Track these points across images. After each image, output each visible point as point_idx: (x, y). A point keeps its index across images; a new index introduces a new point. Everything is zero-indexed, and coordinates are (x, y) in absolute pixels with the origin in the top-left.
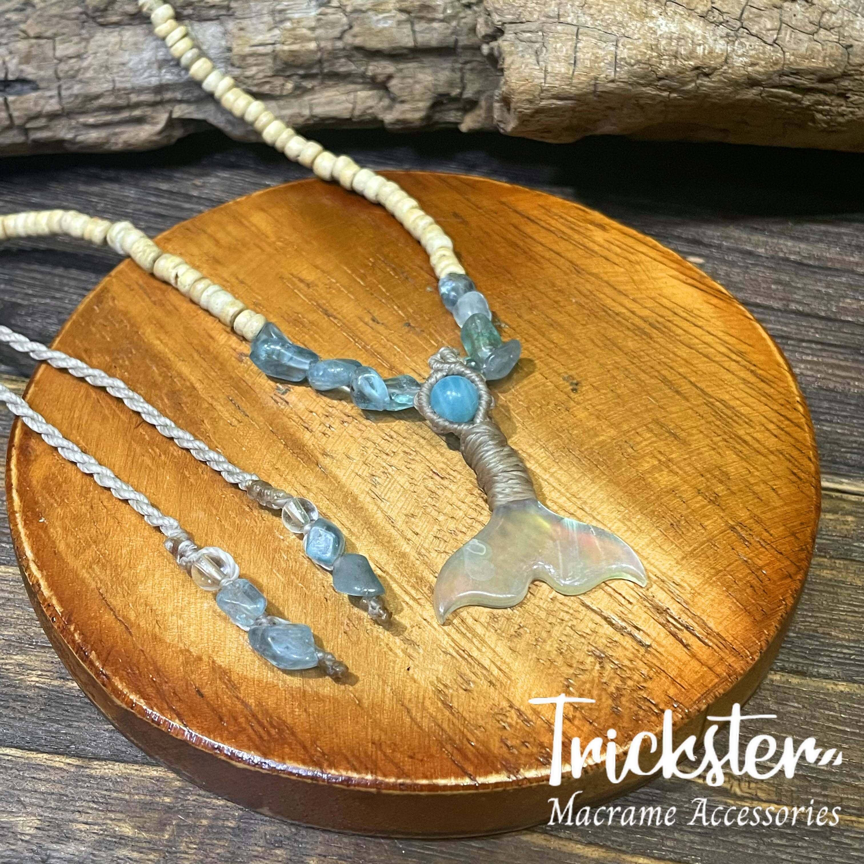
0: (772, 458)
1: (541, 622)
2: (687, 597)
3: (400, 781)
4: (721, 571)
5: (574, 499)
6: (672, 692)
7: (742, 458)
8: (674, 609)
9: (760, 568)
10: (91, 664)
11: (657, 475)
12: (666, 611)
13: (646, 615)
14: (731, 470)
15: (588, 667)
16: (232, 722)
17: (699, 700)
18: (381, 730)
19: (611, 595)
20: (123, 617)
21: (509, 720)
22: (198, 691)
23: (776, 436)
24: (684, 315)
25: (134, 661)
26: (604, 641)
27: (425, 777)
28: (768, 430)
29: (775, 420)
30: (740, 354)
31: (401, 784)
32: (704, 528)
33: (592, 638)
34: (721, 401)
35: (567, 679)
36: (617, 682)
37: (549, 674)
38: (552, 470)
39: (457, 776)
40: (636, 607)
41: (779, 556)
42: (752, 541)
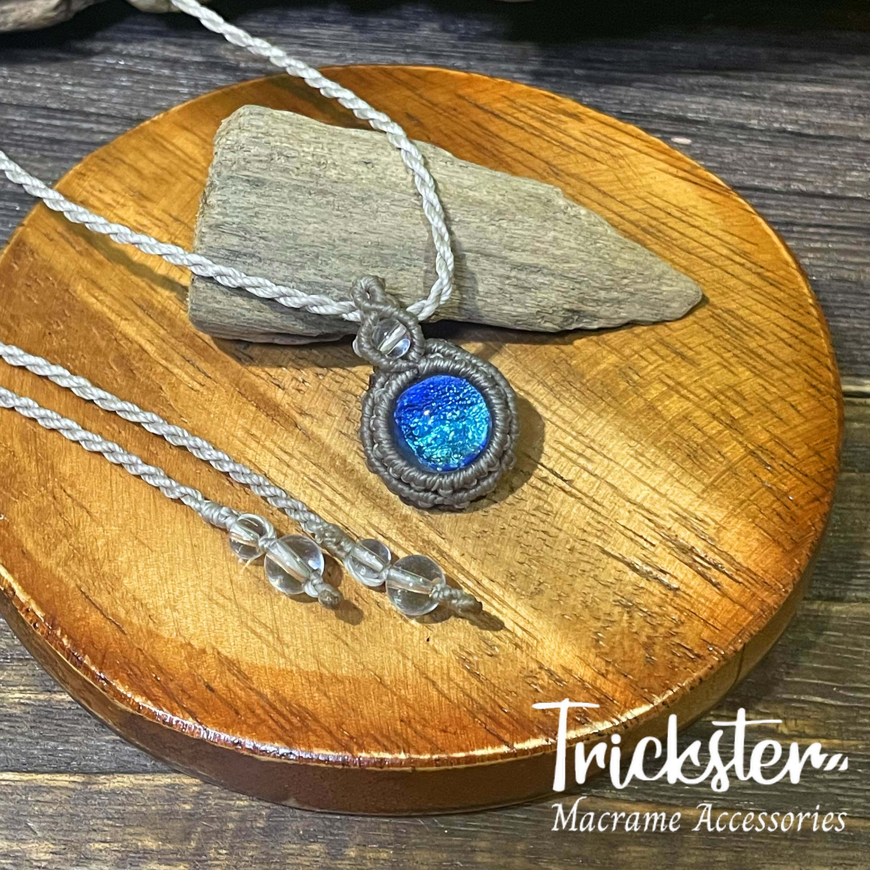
0: (788, 370)
1: (562, 575)
2: (711, 532)
3: (435, 757)
4: (743, 501)
5: (581, 438)
6: (706, 634)
7: (756, 375)
8: (700, 547)
9: (786, 494)
10: (87, 669)
11: (667, 403)
12: (692, 549)
13: (669, 557)
14: (746, 389)
15: (616, 618)
16: (249, 715)
17: (734, 641)
18: (408, 706)
19: (632, 539)
20: (113, 615)
21: (540, 682)
22: (208, 687)
23: (790, 346)
24: (678, 214)
25: (133, 661)
26: (629, 588)
27: (462, 750)
28: (782, 340)
29: (788, 328)
30: (744, 254)
31: (436, 760)
32: (723, 456)
33: (617, 586)
34: (728, 311)
35: (596, 633)
36: (648, 630)
37: (576, 630)
38: (553, 408)
39: (493, 746)
40: (660, 549)
41: (804, 479)
42: (775, 465)
